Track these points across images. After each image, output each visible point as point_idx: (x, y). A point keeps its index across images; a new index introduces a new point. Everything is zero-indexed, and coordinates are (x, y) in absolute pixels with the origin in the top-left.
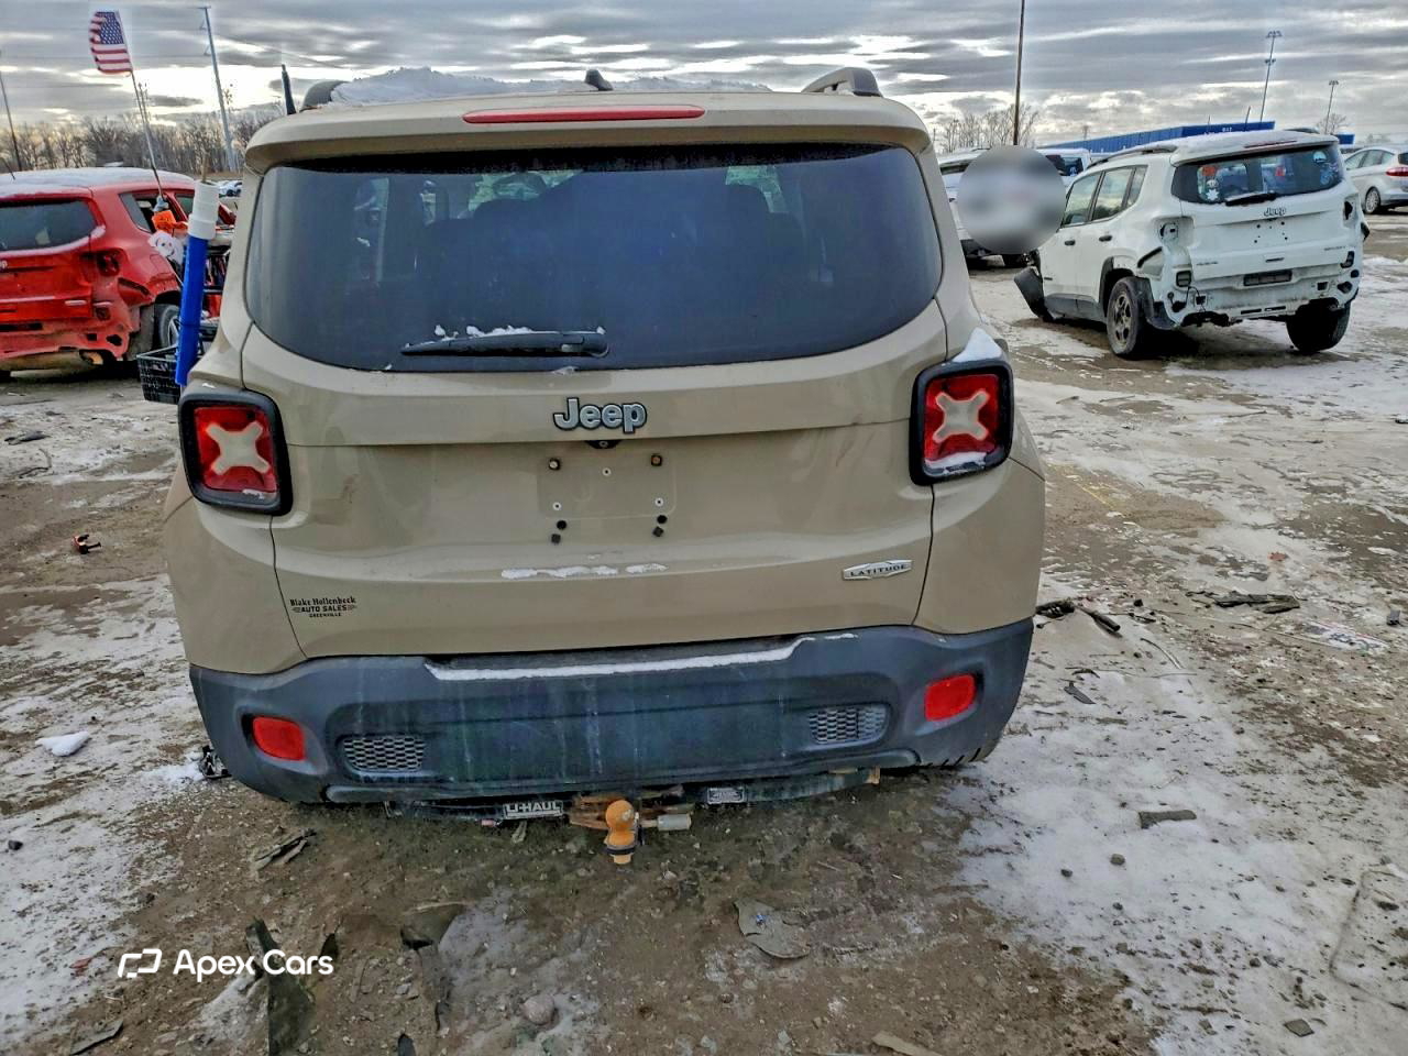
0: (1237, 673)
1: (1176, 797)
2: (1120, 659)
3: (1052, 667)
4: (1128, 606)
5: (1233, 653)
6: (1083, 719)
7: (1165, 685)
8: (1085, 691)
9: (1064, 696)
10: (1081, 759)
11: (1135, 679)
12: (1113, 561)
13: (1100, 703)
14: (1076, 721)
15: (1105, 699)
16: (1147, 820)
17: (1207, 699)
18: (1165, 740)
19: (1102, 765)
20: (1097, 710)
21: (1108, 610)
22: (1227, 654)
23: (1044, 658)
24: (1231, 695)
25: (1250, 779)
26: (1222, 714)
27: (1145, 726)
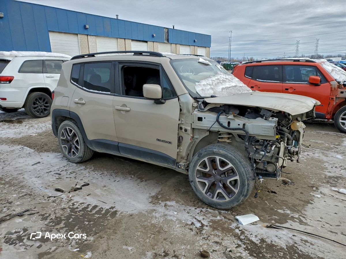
0: (23, 191)
1: (35, 166)
2: (52, 184)
3: (67, 178)
4: (57, 201)
5: (24, 196)
6: (55, 171)
7: (40, 182)
8: (57, 175)
9: (61, 173)
10: (52, 166)
11: (48, 181)
12: (71, 220)
13: (53, 174)
14: (56, 170)
15: (52, 175)
16: (39, 163)
17: (30, 182)
18: (38, 173)
19: (48, 166)
20: (52, 173)
21: (62, 196)
22: (25, 195)
23: (70, 179)
24: (25, 185)
25: (22, 172)
26: (27, 180)
27: (43, 174)
